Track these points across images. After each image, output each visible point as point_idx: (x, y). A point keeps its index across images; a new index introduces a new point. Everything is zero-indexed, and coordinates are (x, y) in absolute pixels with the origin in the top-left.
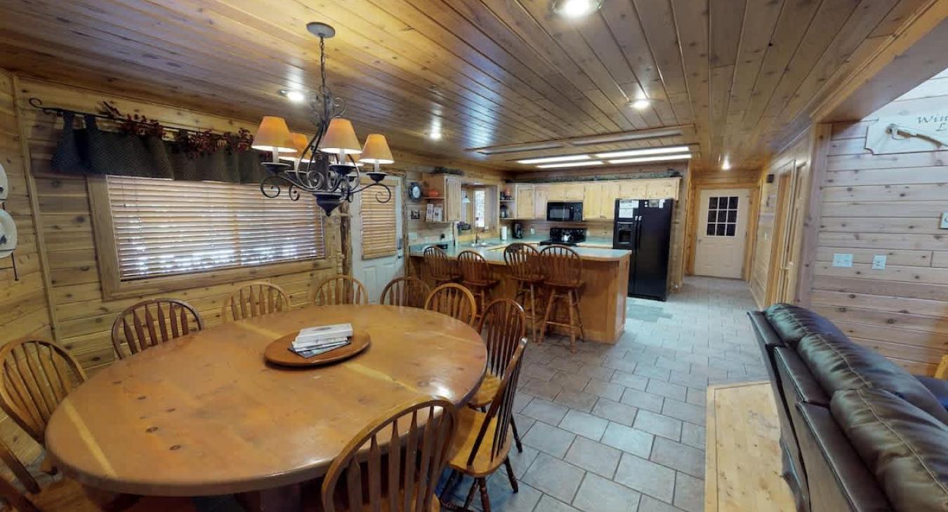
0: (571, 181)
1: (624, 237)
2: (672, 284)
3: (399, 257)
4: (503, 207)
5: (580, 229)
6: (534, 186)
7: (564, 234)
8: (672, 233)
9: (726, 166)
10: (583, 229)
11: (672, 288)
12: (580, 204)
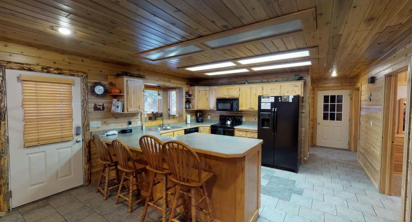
0: (231, 84)
1: (266, 123)
2: (302, 156)
3: (77, 142)
4: (188, 101)
5: (238, 117)
6: (208, 88)
7: (228, 120)
8: (300, 120)
9: (334, 74)
10: (240, 117)
11: (302, 160)
12: (237, 100)
